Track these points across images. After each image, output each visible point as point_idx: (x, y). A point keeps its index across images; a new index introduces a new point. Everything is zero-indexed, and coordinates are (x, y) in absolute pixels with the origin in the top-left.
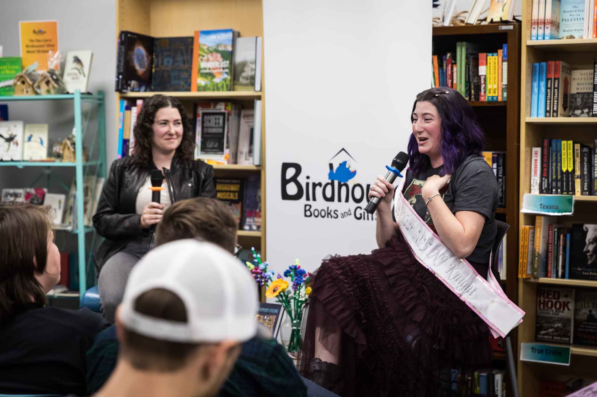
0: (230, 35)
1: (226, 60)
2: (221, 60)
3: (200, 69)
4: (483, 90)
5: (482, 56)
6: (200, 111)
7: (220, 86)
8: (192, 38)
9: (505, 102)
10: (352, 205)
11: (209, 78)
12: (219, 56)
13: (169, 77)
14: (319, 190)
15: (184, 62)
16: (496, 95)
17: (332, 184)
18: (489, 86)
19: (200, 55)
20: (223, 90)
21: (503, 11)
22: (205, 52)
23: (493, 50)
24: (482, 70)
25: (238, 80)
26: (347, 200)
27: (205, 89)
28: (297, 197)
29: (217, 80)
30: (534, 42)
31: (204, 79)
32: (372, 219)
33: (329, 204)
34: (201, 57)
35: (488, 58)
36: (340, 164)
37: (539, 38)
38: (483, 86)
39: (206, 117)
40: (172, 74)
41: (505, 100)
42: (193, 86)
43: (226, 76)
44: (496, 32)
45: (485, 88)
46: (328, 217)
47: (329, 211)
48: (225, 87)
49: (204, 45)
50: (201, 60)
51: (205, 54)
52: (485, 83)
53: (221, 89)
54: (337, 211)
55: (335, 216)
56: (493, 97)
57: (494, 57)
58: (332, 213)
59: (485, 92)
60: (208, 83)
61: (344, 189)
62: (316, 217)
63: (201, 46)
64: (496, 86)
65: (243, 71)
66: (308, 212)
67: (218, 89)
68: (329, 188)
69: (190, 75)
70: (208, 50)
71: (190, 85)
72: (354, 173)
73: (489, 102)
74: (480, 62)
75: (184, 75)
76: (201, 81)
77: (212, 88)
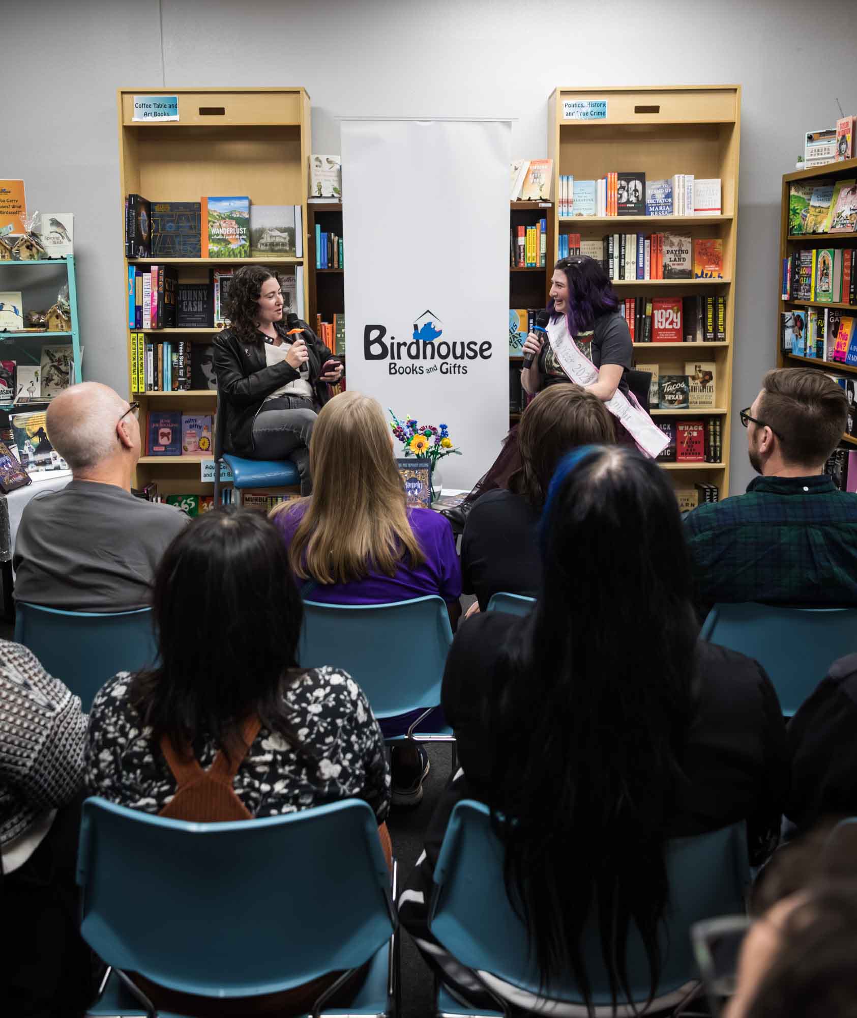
0: (246, 203)
1: (243, 227)
2: (236, 226)
3: (210, 236)
4: (522, 258)
5: (521, 229)
6: (218, 277)
7: (237, 251)
8: (199, 204)
9: (544, 268)
10: (438, 361)
11: (223, 244)
12: (234, 223)
13: (173, 243)
14: (404, 350)
15: (191, 227)
16: (535, 262)
17: (417, 343)
18: (529, 255)
19: (209, 221)
20: (241, 257)
21: (541, 190)
22: (216, 218)
23: (533, 224)
24: (521, 241)
25: (256, 246)
26: (432, 357)
27: (218, 254)
28: (382, 356)
29: (232, 246)
30: (565, 218)
31: (216, 245)
32: (459, 373)
33: (415, 361)
34: (211, 223)
35: (528, 230)
36: (425, 325)
37: (564, 214)
38: (522, 254)
39: (225, 282)
40: (177, 240)
41: (544, 266)
42: (204, 252)
43: (243, 242)
44: (537, 208)
45: (524, 256)
46: (413, 373)
47: (414, 368)
48: (243, 252)
49: (215, 211)
50: (212, 226)
51: (216, 221)
52: (524, 252)
53: (239, 255)
54: (423, 367)
55: (421, 372)
56: (531, 264)
57: (533, 230)
58: (418, 370)
59: (524, 259)
60: (222, 249)
61: (429, 348)
62: (401, 374)
63: (211, 213)
64: (534, 254)
65: (261, 237)
66: (393, 370)
67: (235, 256)
68: (414, 348)
69: (200, 241)
70: (219, 217)
71: (200, 250)
72: (440, 332)
73: (528, 268)
74: (519, 233)
75: (193, 241)
76: (214, 247)
77: (227, 253)
